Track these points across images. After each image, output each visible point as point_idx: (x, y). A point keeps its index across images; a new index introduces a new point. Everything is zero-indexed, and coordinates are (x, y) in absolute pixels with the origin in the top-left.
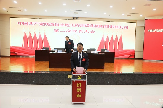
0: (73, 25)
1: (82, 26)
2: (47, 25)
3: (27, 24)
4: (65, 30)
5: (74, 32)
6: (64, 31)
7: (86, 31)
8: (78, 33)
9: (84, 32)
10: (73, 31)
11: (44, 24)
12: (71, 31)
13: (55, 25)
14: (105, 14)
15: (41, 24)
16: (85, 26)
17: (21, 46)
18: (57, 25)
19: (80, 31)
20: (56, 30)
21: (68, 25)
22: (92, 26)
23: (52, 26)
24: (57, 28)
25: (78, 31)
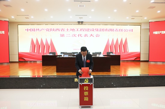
0: (78, 30)
1: (87, 30)
2: (53, 30)
3: (34, 30)
4: (71, 35)
5: (80, 36)
6: (69, 35)
7: (91, 35)
9: (89, 36)
10: (79, 35)
11: (50, 30)
12: (77, 36)
13: (60, 30)
14: (109, 17)
15: (47, 30)
16: (90, 30)
17: (29, 52)
18: (63, 30)
19: (86, 35)
20: (62, 36)
21: (73, 30)
22: (97, 30)
23: (58, 31)
24: (62, 33)
25: (83, 35)
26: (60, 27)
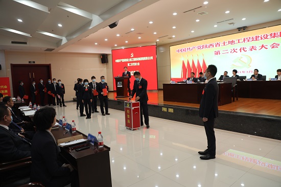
0: (240, 41)
1: (255, 39)
2: (206, 47)
3: (184, 50)
4: (229, 51)
5: (242, 50)
6: (227, 52)
7: (263, 46)
8: (249, 52)
9: (258, 48)
10: (240, 49)
11: (202, 47)
12: (238, 51)
13: (215, 46)
15: (199, 48)
16: (260, 38)
18: (217, 45)
19: (253, 48)
20: (217, 53)
21: (232, 42)
22: (274, 36)
23: (211, 48)
24: (217, 49)
25: (248, 49)
26: (214, 41)
